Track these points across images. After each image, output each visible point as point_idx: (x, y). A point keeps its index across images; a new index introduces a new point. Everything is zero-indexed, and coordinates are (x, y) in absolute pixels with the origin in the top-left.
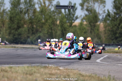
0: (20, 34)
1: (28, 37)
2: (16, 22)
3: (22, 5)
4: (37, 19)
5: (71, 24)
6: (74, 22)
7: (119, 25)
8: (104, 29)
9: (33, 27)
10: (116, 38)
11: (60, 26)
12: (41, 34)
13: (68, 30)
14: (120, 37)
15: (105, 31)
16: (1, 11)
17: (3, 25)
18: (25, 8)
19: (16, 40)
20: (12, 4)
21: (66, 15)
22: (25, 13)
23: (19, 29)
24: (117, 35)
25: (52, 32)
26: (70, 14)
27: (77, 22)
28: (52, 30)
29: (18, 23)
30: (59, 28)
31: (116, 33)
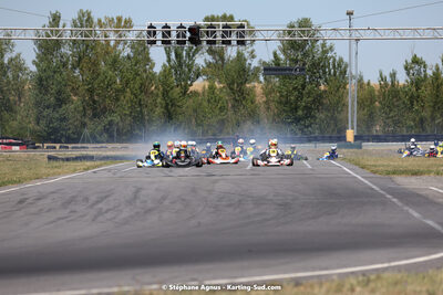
0: (63, 119)
1: (84, 125)
2: (54, 89)
3: (67, 47)
4: (103, 81)
5: (186, 88)
6: (191, 85)
7: (303, 87)
8: (264, 99)
9: (94, 102)
10: (297, 120)
11: (160, 95)
12: (116, 118)
13: (179, 104)
14: (306, 117)
15: (266, 102)
16: (6, 62)
17: (20, 98)
18: (73, 56)
19: (54, 135)
20: (40, 47)
21: (172, 67)
22: (74, 67)
23: (60, 107)
24: (300, 113)
25: (141, 111)
26: (180, 65)
27: (199, 85)
28: (140, 105)
29: (59, 92)
30: (159, 100)
31: (296, 109)
